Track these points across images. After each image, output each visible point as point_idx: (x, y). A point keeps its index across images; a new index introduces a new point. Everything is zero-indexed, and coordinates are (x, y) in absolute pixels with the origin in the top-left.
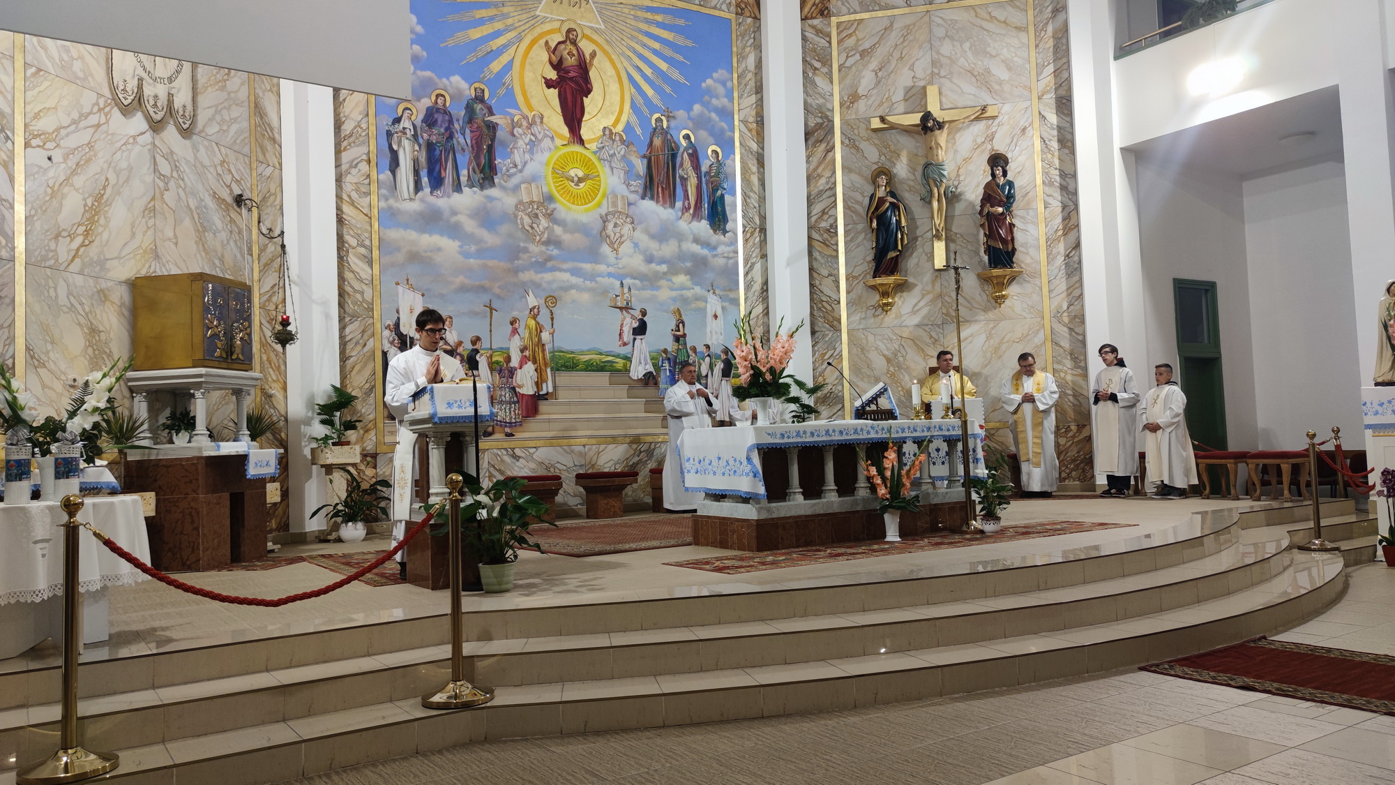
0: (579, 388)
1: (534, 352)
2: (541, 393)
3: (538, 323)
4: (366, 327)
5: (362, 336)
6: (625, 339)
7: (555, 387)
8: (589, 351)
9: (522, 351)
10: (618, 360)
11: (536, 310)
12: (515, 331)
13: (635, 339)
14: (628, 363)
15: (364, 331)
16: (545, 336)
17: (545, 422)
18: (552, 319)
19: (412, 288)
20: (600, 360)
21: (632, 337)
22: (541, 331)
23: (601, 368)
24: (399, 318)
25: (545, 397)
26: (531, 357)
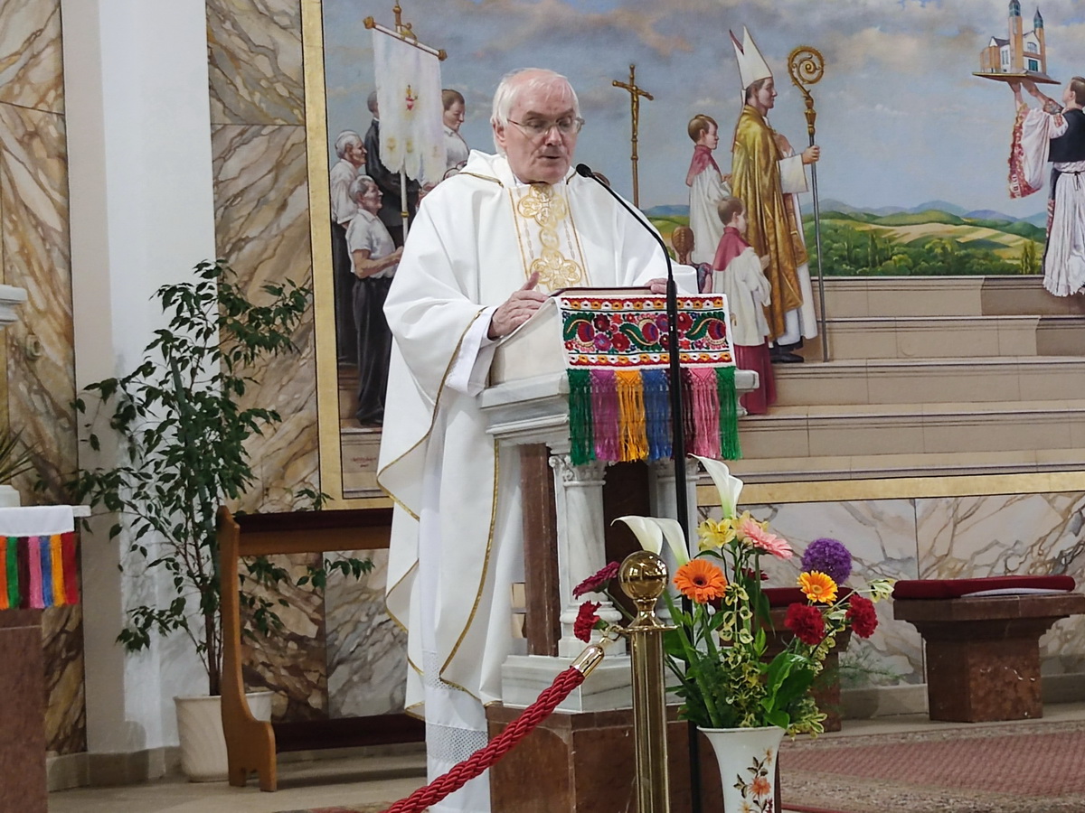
0: (895, 325)
1: (759, 219)
2: (783, 341)
3: (768, 131)
4: (284, 154)
5: (276, 180)
6: (1029, 175)
7: (822, 323)
8: (923, 215)
9: (725, 216)
10: (1007, 238)
11: (763, 93)
12: (704, 157)
13: (1056, 174)
14: (1039, 246)
15: (278, 167)
16: (792, 170)
17: (795, 428)
18: (811, 118)
19: (409, 34)
20: (953, 240)
21: (1048, 167)
22: (779, 157)
23: (955, 262)
24: (375, 126)
25: (794, 353)
26: (752, 234)
